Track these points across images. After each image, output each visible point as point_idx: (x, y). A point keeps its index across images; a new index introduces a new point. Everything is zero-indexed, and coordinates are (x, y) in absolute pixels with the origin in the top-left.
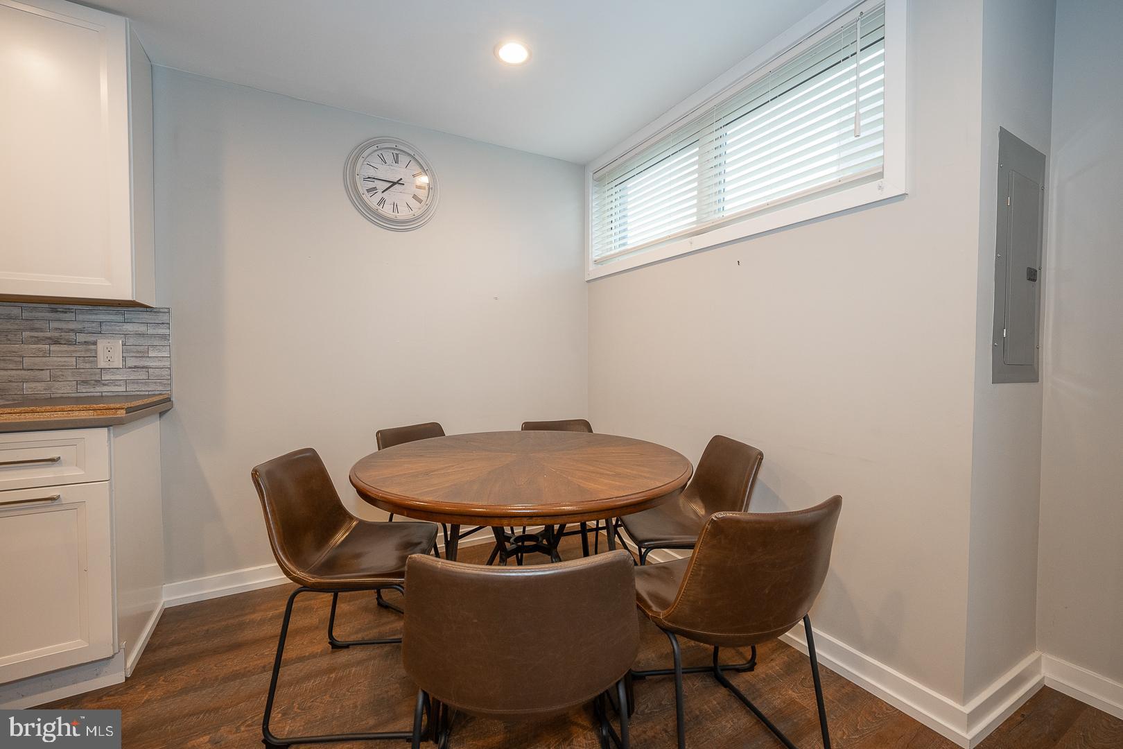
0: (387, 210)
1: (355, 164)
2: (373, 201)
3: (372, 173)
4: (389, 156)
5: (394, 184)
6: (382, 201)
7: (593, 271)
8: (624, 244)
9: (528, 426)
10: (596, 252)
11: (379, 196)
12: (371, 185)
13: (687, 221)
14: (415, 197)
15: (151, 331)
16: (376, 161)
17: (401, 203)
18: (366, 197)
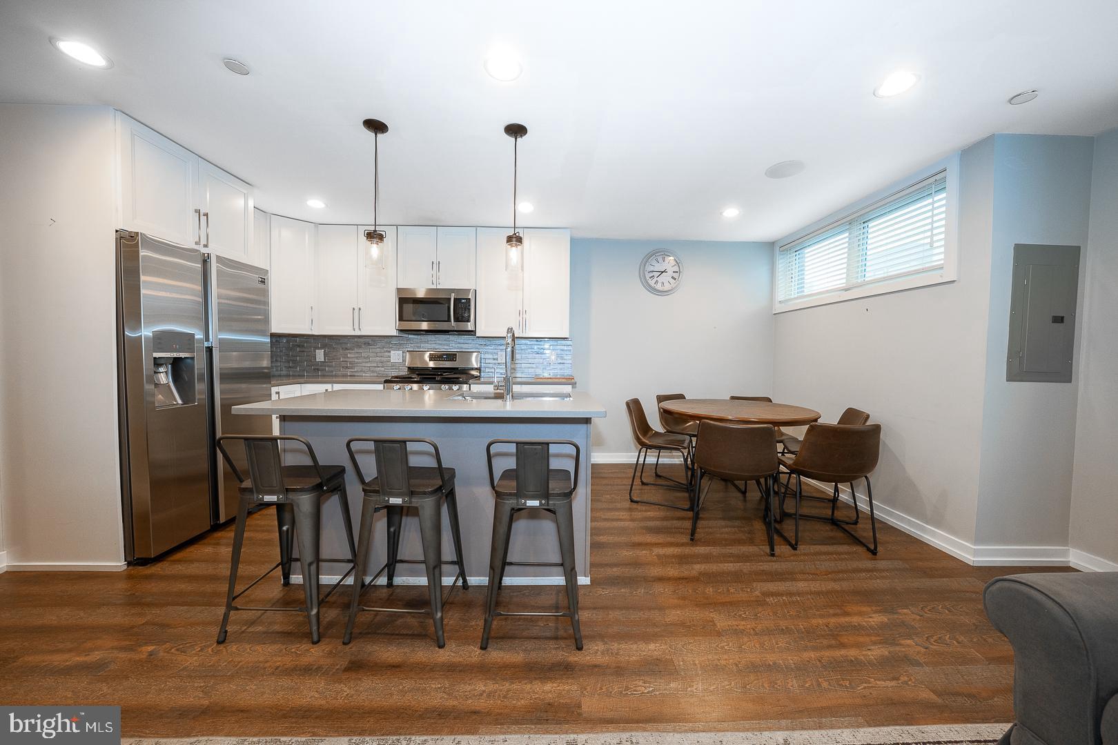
0: (659, 287)
1: (645, 265)
2: (652, 282)
3: (652, 269)
4: (660, 259)
5: (662, 272)
6: (657, 282)
7: (779, 308)
8: (803, 291)
9: (733, 398)
10: (781, 295)
11: (655, 279)
12: (652, 275)
13: (841, 282)
14: (673, 277)
15: (566, 349)
16: (654, 263)
17: (665, 281)
18: (650, 281)
